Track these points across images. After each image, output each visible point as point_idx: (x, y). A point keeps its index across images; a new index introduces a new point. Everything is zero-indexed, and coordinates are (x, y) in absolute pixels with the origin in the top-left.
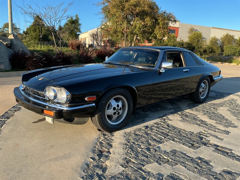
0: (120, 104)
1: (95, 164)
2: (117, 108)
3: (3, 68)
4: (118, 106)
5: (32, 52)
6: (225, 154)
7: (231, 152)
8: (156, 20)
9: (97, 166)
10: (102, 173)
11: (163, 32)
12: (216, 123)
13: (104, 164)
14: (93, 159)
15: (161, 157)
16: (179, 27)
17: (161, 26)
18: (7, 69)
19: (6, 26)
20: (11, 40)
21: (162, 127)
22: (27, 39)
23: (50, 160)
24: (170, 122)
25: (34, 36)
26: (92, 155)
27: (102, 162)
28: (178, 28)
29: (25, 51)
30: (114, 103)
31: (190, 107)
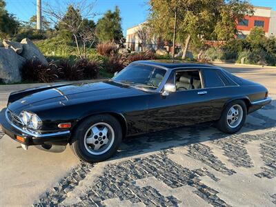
0: (105, 132)
1: (56, 193)
2: (99, 136)
3: (11, 80)
4: (101, 134)
5: (49, 59)
6: (205, 196)
7: (215, 195)
8: (217, 14)
9: (56, 196)
10: (57, 202)
11: (226, 30)
12: (229, 160)
13: (64, 195)
14: (56, 189)
15: (129, 193)
16: (269, 16)
17: (224, 22)
18: (16, 81)
19: (34, 19)
20: (24, 46)
21: (157, 161)
22: (58, 36)
23: (15, 186)
24: (169, 156)
25: (66, 33)
26: (57, 185)
27: (65, 193)
28: (268, 19)
29: (40, 59)
30: (96, 131)
31: (212, 139)
